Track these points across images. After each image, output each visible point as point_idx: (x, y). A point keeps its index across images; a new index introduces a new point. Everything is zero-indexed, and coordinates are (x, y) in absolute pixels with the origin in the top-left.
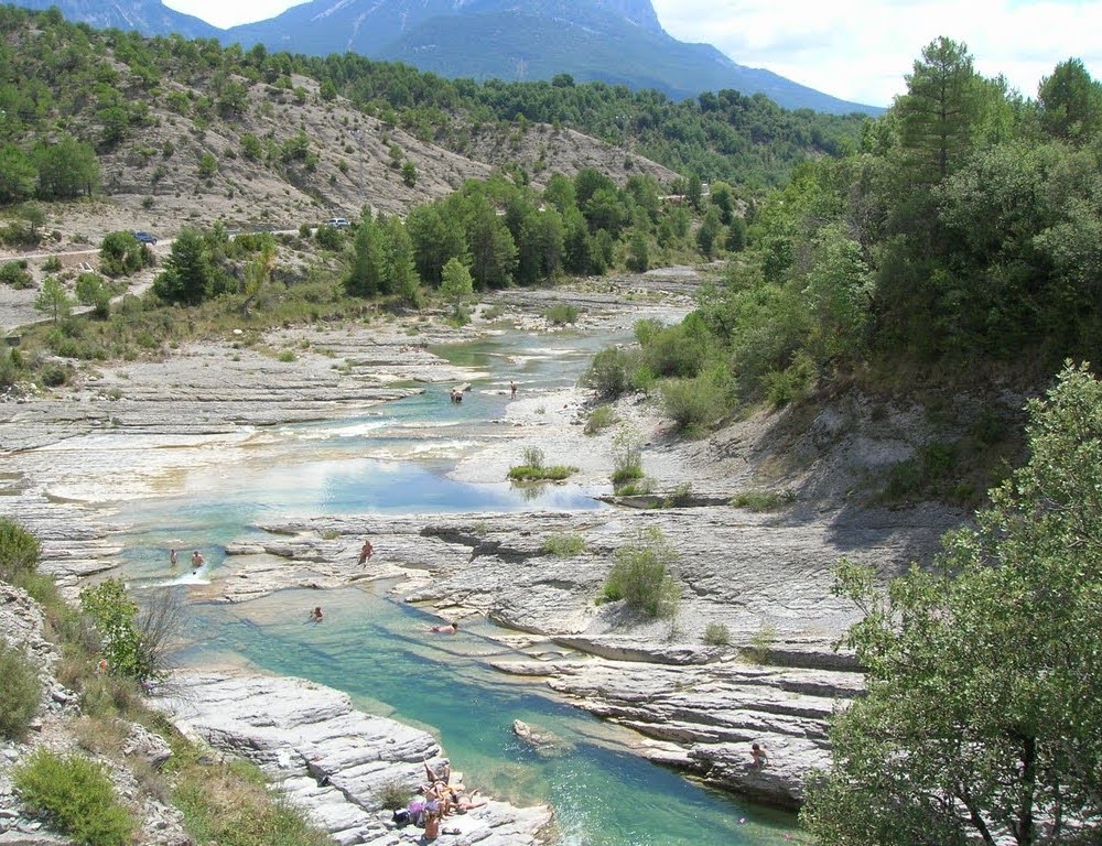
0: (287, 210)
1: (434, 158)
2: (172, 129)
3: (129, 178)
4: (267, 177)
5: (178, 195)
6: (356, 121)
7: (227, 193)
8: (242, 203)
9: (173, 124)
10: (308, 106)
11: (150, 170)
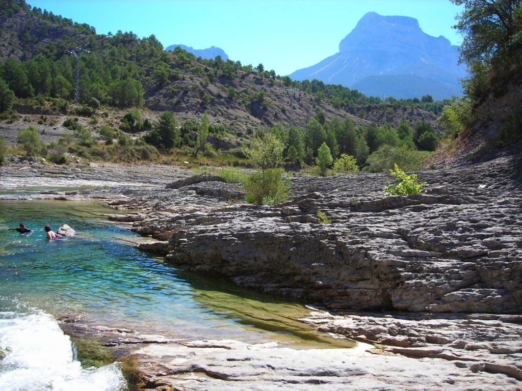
0: (246, 125)
1: (341, 115)
2: (191, 82)
3: (163, 103)
4: (239, 109)
5: (187, 112)
6: (300, 95)
7: (214, 113)
8: (221, 119)
9: (192, 79)
10: (275, 87)
11: (175, 100)
